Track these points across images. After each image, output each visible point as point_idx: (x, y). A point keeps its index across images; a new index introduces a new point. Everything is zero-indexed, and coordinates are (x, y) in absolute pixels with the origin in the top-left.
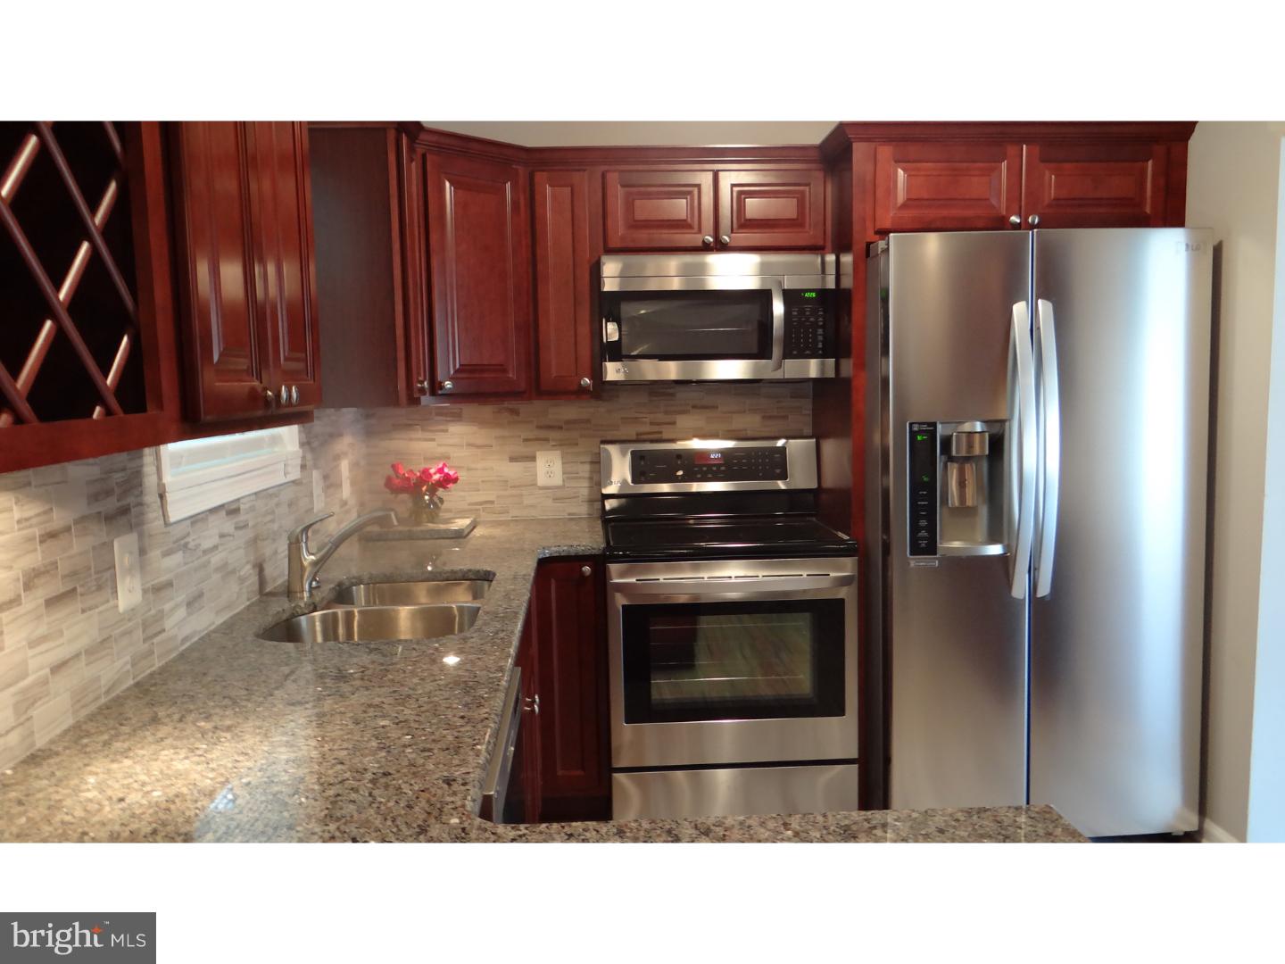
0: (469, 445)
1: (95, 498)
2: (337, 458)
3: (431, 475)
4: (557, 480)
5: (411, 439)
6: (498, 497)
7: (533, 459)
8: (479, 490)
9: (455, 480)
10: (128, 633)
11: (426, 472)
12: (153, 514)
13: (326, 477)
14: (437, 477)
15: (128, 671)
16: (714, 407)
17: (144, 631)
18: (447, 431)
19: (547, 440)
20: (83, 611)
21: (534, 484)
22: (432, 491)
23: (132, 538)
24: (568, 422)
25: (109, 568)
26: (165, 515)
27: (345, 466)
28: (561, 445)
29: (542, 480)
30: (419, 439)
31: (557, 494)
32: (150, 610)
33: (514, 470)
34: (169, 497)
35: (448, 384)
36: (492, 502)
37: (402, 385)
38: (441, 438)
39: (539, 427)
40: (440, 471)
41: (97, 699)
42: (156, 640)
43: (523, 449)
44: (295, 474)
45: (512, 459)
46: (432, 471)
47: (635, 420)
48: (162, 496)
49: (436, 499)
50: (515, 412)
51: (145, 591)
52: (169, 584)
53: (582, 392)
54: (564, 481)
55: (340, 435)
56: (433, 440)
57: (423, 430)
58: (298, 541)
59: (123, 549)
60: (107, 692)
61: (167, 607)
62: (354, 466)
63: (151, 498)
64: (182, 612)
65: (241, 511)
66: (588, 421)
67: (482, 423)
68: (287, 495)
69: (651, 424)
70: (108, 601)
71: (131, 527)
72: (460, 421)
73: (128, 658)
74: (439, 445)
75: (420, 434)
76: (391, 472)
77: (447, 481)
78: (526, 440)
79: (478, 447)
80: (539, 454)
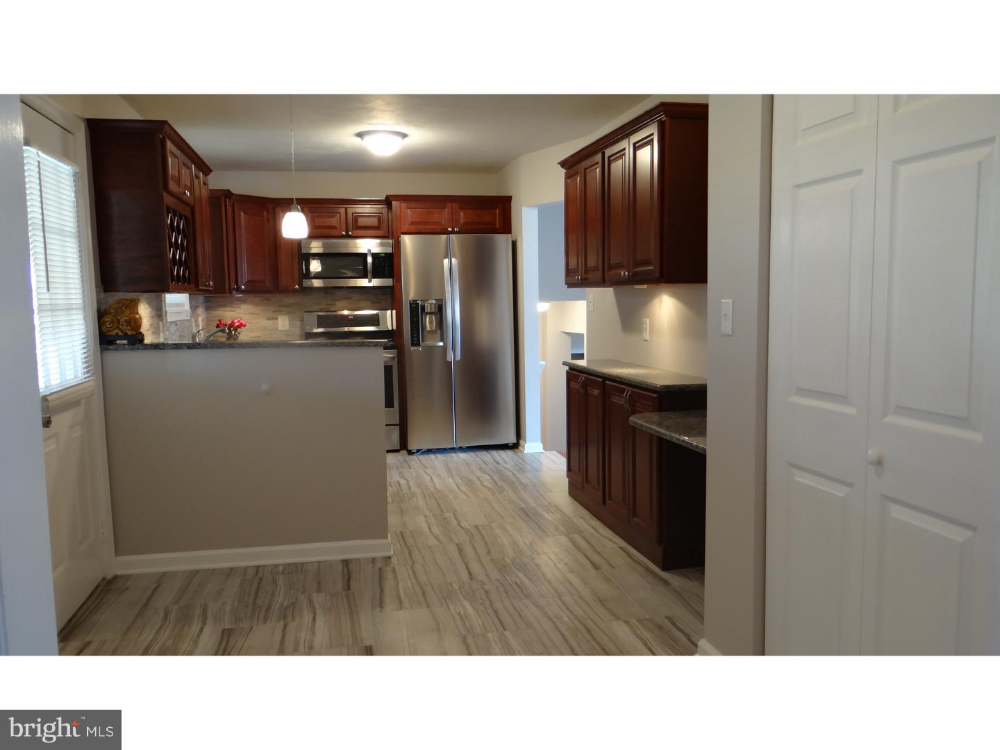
0: (250, 313)
2: (198, 316)
3: (235, 323)
4: (287, 327)
5: (224, 311)
6: (262, 335)
7: (277, 319)
8: (253, 331)
9: (245, 326)
11: (233, 322)
13: (196, 322)
14: (237, 324)
16: (351, 298)
18: (240, 307)
19: (282, 311)
21: (277, 329)
22: (236, 330)
24: (291, 304)
27: (200, 319)
28: (288, 313)
29: (280, 328)
30: (228, 311)
31: (287, 333)
33: (269, 323)
35: (243, 287)
36: (259, 337)
37: (227, 286)
38: (238, 310)
39: (279, 306)
40: (239, 322)
43: (272, 315)
44: (189, 318)
45: (268, 319)
46: (235, 321)
47: (319, 303)
49: (237, 333)
50: (269, 300)
53: (296, 291)
54: (289, 328)
55: (199, 307)
56: (234, 311)
57: (230, 307)
58: (195, 336)
62: (203, 320)
66: (299, 304)
67: (256, 304)
68: (187, 324)
69: (326, 305)
72: (247, 303)
74: (237, 313)
75: (229, 309)
76: (218, 322)
77: (241, 325)
78: (273, 311)
79: (255, 314)
80: (279, 318)
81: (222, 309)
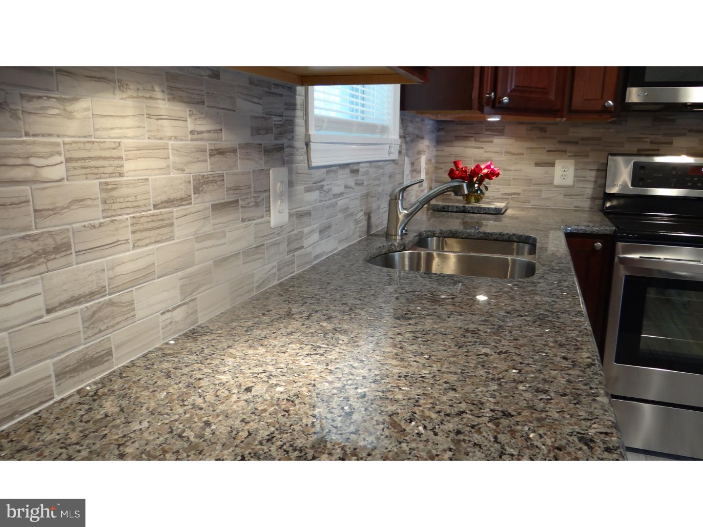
0: (506, 152)
1: (257, 131)
2: (419, 153)
3: (481, 170)
4: (569, 181)
5: (466, 147)
6: (523, 191)
7: (553, 165)
8: (510, 185)
9: (497, 175)
10: (275, 244)
11: (478, 167)
12: (300, 157)
13: (412, 164)
14: (485, 171)
15: (275, 273)
17: (288, 245)
18: (492, 142)
19: (565, 151)
20: (243, 220)
21: (551, 183)
22: (480, 181)
23: (283, 171)
24: (583, 139)
25: (265, 191)
26: (309, 160)
27: (423, 159)
28: (575, 156)
29: (557, 181)
30: (472, 147)
31: (568, 192)
32: (293, 230)
33: (538, 172)
34: (313, 146)
35: (506, 100)
36: (519, 194)
37: (475, 94)
38: (488, 147)
39: (560, 142)
40: (488, 167)
41: (251, 290)
42: (296, 253)
43: (545, 157)
44: (395, 156)
45: (537, 164)
46: (483, 167)
47: (638, 140)
48: (307, 144)
49: (482, 187)
50: (543, 130)
51: (291, 215)
52: (308, 214)
53: (606, 110)
54: (574, 182)
55: (422, 138)
56: (482, 148)
57: (476, 141)
58: (396, 199)
59: (276, 176)
60: (258, 287)
61: (306, 230)
62: (429, 161)
63: (299, 144)
64: (316, 237)
65: (360, 173)
66: (599, 139)
67: (518, 137)
68: (389, 169)
69: (651, 143)
70: (262, 217)
71: (284, 163)
72: (503, 135)
73: (275, 263)
74: (486, 152)
75: (472, 143)
76: (453, 166)
77: (492, 174)
78: (549, 151)
79: (514, 154)
80: (557, 162)
81: (462, 143)
